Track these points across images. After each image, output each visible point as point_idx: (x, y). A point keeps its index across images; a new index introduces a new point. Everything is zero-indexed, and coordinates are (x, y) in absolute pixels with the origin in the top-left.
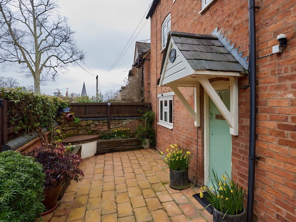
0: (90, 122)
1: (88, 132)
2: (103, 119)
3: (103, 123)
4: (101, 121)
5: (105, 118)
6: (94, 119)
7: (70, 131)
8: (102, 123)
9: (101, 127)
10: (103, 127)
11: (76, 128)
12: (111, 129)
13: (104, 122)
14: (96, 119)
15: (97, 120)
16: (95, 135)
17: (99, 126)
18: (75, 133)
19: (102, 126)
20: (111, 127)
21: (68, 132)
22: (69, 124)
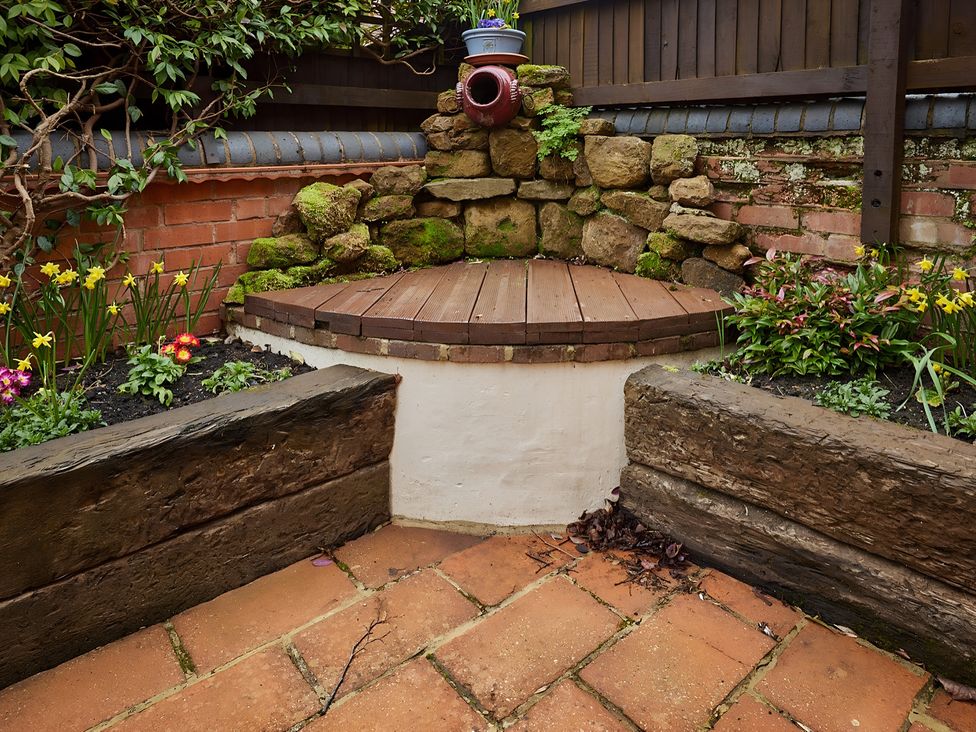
0: (672, 147)
1: (647, 249)
2: (816, 118)
3: (810, 164)
4: (788, 150)
5: (848, 117)
6: (718, 121)
7: (501, 214)
8: (796, 173)
9: (782, 215)
10: (815, 221)
11: (560, 194)
12: (920, 251)
13: (821, 156)
14: (740, 119)
15: (752, 138)
16: (700, 283)
17: (772, 200)
18: (546, 236)
19: (800, 208)
20: (921, 231)
21: (475, 217)
22: (486, 150)
